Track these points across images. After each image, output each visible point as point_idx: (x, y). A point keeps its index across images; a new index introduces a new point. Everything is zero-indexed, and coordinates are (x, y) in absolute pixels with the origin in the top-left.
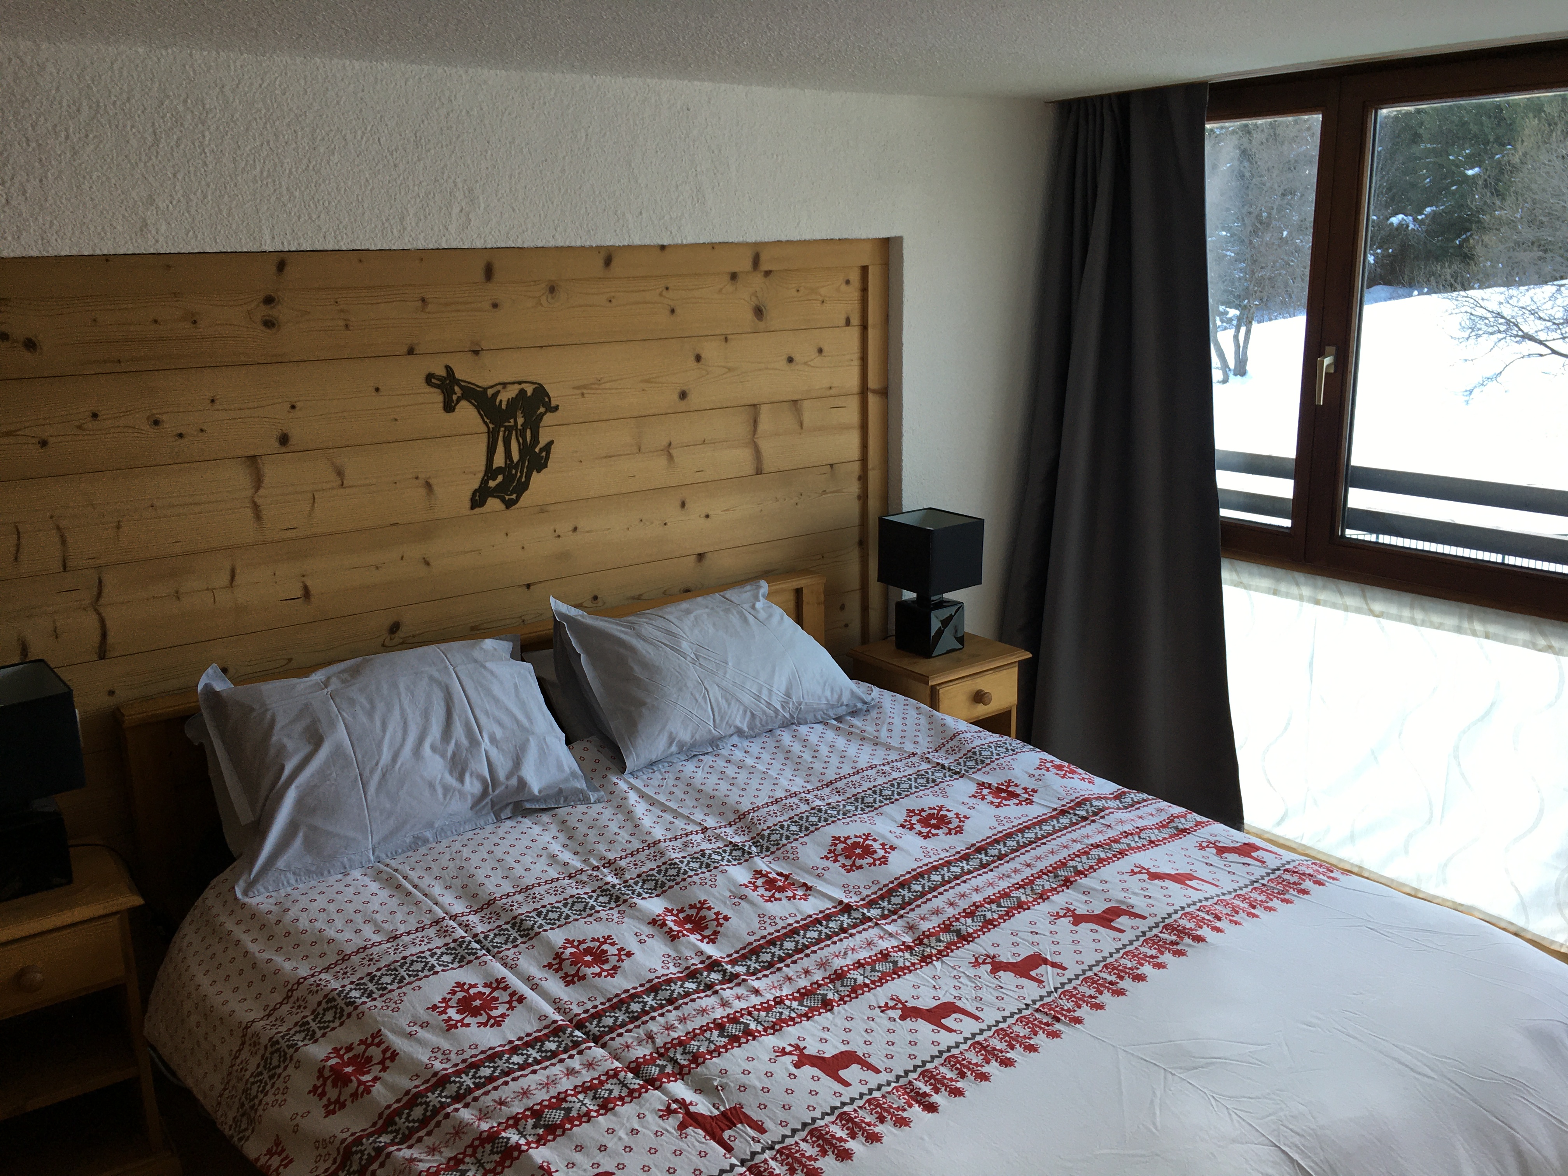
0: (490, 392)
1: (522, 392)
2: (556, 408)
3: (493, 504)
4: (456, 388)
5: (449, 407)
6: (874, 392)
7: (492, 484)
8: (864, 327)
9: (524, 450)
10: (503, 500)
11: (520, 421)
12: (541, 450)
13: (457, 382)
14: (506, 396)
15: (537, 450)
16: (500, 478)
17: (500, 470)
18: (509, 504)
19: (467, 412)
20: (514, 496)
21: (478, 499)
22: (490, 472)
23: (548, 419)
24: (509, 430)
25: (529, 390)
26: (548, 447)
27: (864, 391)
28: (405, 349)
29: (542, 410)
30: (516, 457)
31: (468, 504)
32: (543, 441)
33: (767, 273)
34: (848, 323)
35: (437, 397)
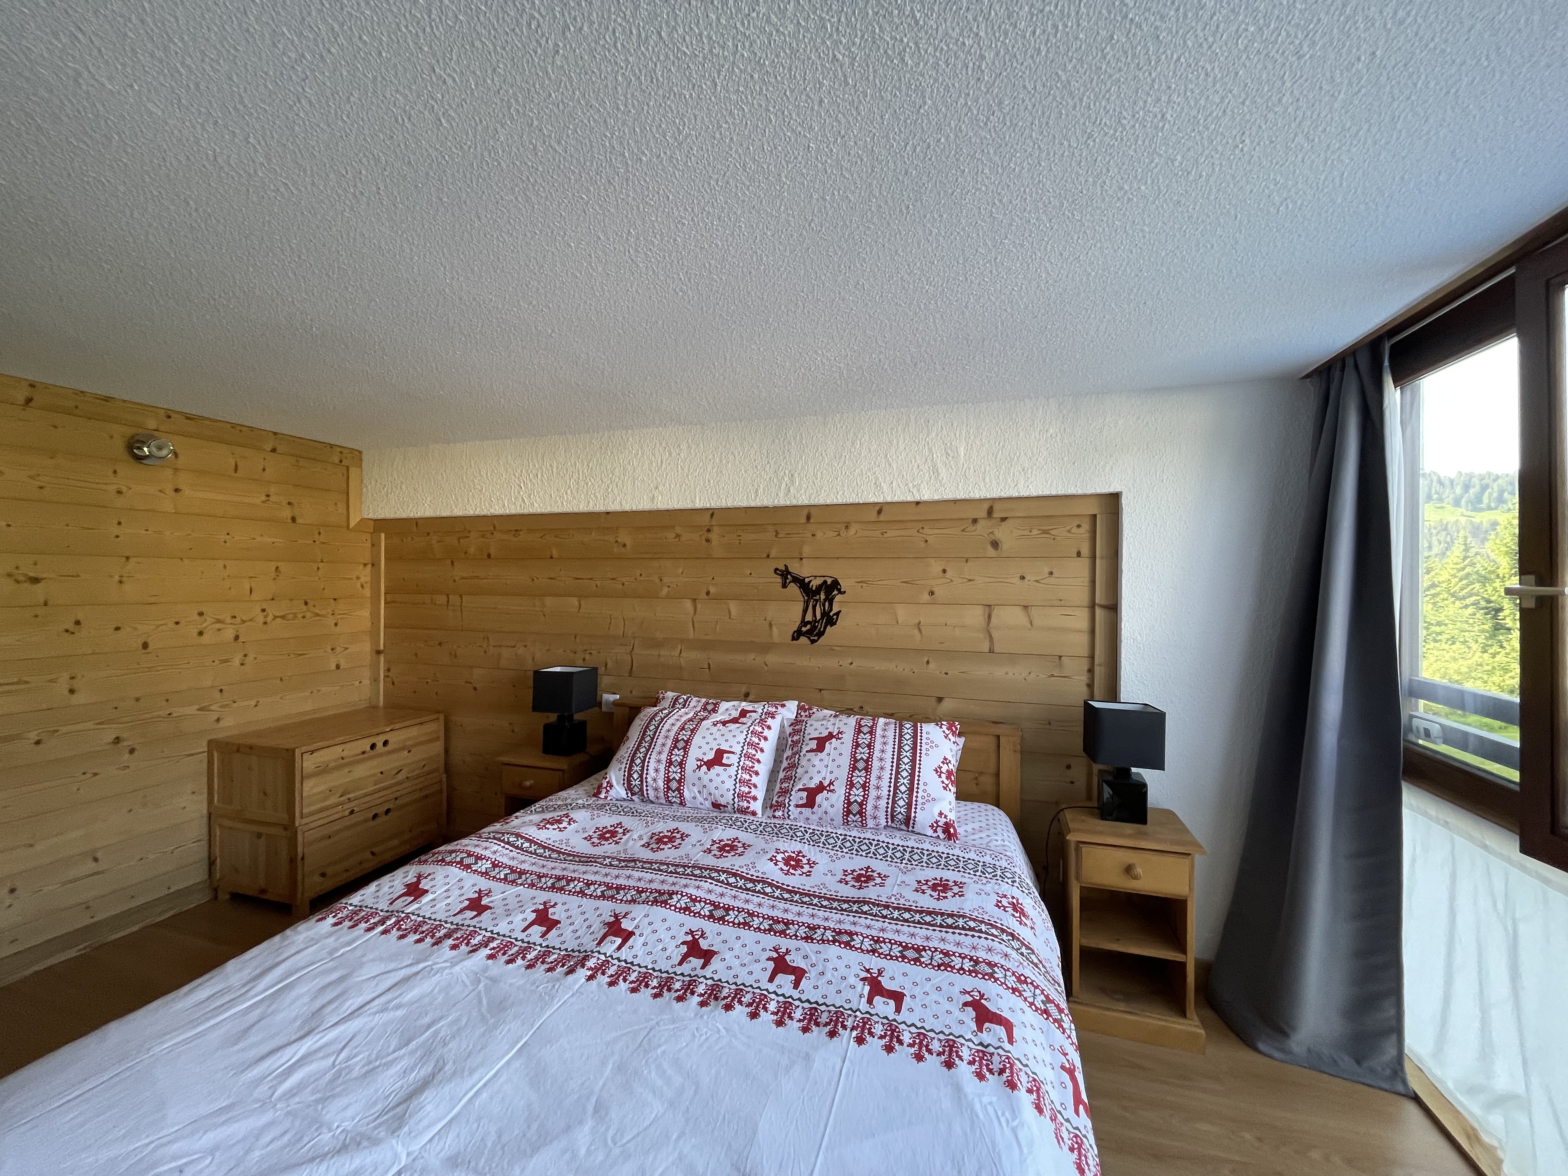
0: (807, 580)
1: (825, 582)
2: (845, 592)
3: (803, 640)
4: (789, 577)
5: (784, 586)
6: (1102, 606)
7: (804, 629)
8: (1093, 558)
9: (825, 614)
10: (809, 638)
11: (823, 597)
12: (834, 615)
13: (790, 573)
14: (815, 583)
15: (831, 614)
16: (809, 627)
17: (809, 622)
18: (813, 642)
19: (794, 588)
20: (816, 638)
21: (797, 635)
22: (804, 623)
23: (839, 598)
24: (817, 601)
25: (829, 581)
26: (838, 614)
27: (1092, 606)
28: (765, 555)
29: (835, 592)
30: (818, 617)
31: (791, 638)
32: (835, 610)
33: (1003, 519)
34: (1079, 554)
35: (779, 580)
